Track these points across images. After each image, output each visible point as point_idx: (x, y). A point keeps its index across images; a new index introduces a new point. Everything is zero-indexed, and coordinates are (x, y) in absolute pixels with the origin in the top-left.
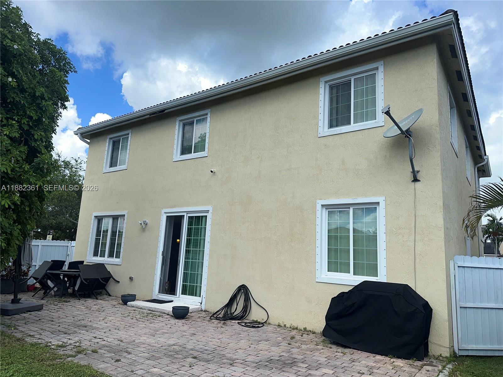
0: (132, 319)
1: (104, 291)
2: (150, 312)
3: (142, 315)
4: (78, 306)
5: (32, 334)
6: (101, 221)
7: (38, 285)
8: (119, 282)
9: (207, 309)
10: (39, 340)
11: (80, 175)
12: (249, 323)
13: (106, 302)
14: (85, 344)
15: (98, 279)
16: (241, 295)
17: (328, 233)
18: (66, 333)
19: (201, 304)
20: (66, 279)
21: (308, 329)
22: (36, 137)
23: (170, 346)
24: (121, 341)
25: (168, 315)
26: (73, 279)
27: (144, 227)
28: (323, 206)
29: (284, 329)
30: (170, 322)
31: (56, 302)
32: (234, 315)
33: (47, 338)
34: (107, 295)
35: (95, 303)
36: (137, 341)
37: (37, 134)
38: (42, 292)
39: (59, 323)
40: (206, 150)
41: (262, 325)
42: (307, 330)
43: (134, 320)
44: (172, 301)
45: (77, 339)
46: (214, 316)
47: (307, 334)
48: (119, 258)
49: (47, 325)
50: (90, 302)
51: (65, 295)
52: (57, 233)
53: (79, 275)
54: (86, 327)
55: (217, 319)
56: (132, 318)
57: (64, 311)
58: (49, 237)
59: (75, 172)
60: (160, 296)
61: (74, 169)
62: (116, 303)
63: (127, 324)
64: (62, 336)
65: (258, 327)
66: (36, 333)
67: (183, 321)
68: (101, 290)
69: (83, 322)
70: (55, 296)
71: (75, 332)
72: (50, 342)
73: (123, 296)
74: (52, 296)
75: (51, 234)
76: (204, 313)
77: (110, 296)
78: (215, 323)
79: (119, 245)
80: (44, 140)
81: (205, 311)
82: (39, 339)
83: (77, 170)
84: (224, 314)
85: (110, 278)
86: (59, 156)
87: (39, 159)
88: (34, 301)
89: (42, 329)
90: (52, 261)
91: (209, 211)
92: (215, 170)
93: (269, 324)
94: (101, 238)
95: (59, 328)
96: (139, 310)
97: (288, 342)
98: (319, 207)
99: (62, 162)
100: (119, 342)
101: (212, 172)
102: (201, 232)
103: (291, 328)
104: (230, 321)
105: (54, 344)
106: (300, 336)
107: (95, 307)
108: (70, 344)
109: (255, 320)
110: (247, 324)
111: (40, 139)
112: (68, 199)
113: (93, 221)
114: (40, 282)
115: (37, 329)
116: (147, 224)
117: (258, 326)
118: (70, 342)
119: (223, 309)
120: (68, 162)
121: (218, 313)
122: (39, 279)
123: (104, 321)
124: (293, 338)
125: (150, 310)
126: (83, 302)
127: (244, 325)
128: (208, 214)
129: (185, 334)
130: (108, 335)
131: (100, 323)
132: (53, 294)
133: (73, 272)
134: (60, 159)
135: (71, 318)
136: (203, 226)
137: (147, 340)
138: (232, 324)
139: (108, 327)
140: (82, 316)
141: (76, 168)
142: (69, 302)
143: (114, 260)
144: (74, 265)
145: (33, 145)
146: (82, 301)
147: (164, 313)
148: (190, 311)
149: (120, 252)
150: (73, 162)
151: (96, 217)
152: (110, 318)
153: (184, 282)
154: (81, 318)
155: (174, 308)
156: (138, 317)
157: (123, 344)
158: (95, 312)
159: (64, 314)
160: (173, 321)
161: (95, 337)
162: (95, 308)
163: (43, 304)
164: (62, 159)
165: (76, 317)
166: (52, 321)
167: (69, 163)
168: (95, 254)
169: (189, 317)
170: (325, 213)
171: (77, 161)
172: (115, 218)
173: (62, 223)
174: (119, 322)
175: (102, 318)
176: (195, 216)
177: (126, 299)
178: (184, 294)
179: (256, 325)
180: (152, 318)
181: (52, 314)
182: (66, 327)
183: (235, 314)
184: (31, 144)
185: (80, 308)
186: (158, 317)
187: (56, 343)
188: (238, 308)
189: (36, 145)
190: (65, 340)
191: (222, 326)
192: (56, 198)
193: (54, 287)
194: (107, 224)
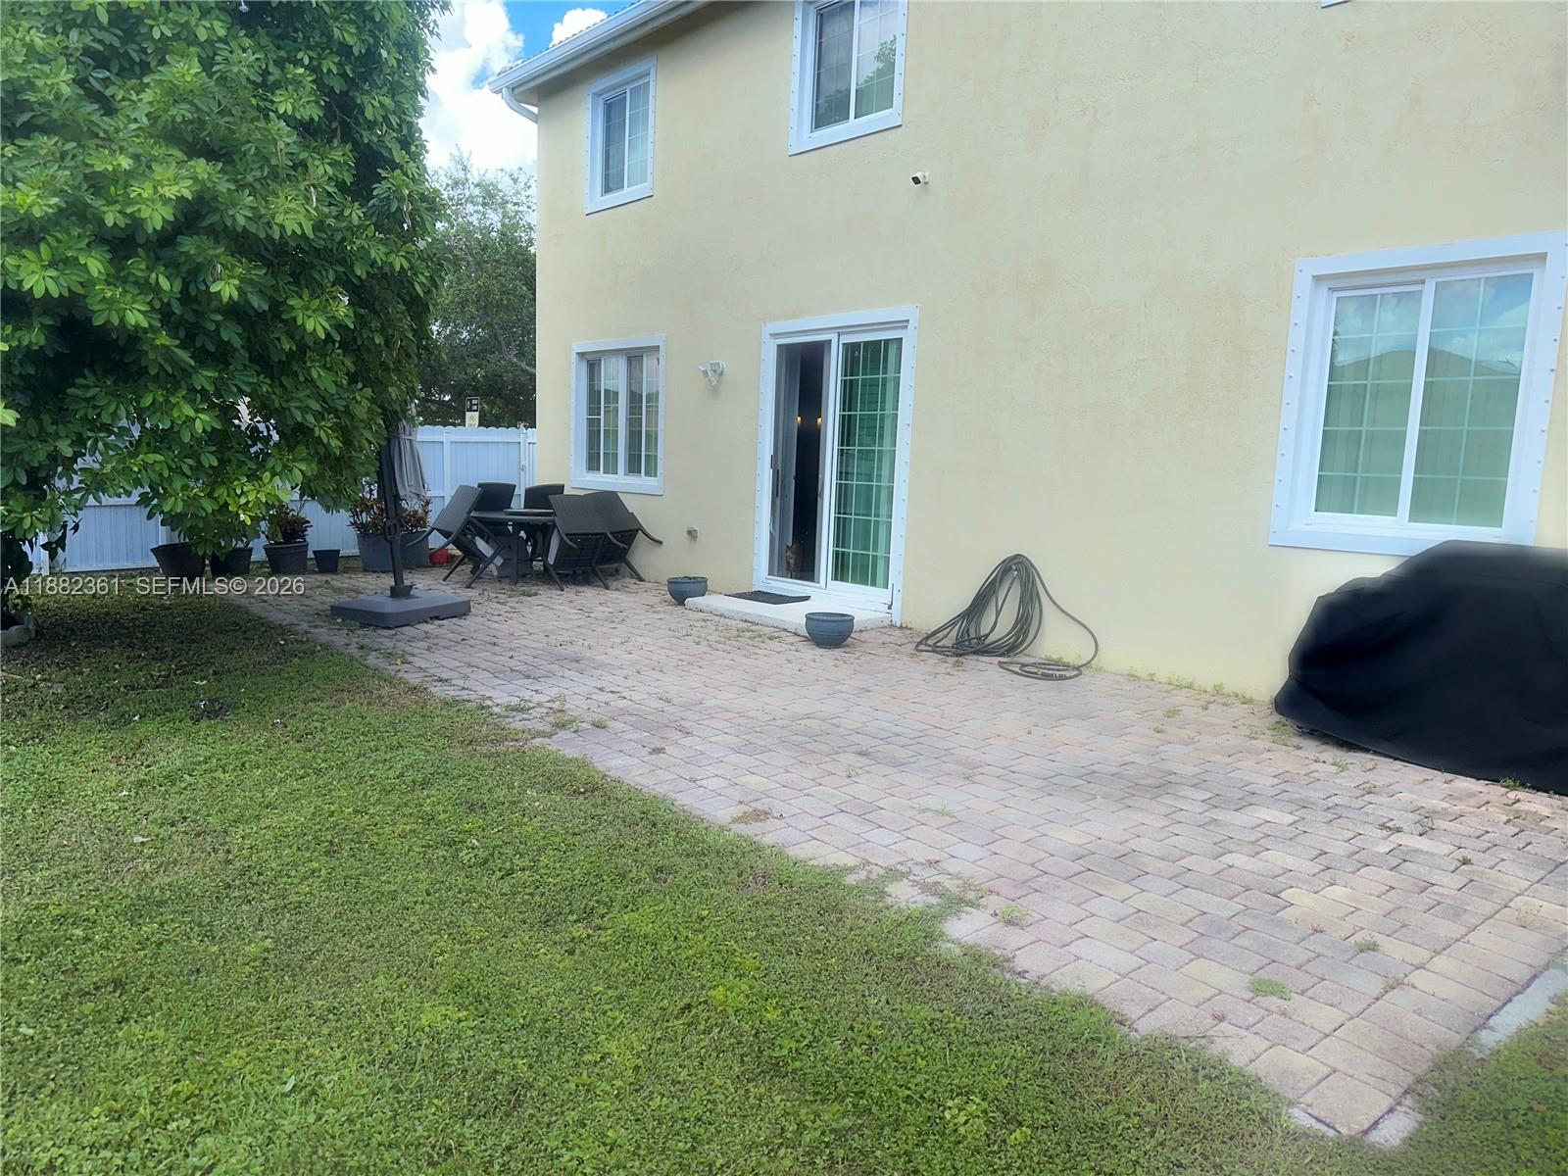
0: (698, 644)
1: (624, 567)
2: (745, 625)
3: (725, 634)
4: (557, 607)
5: (444, 676)
6: (596, 368)
7: (453, 550)
8: (661, 543)
9: (908, 620)
10: (461, 693)
11: (529, 224)
12: (1033, 665)
13: (632, 598)
14: (575, 706)
15: (606, 535)
16: (1012, 583)
17: (1330, 380)
18: (528, 677)
19: (889, 608)
20: (522, 534)
21: (1228, 688)
22: (369, 114)
23: (796, 718)
24: (668, 701)
25: (796, 634)
26: (540, 532)
27: (715, 380)
28: (1317, 279)
29: (1147, 686)
30: (798, 654)
31: (504, 596)
32: (987, 642)
33: (483, 688)
34: (632, 577)
35: (602, 599)
36: (708, 703)
37: (373, 106)
38: (468, 568)
39: (511, 649)
40: (897, 100)
41: (1076, 672)
42: (1225, 691)
43: (703, 648)
44: (807, 598)
45: (553, 692)
46: (928, 643)
47: (1225, 705)
48: (655, 476)
49: (483, 654)
50: (589, 596)
51: (524, 576)
52: (492, 404)
53: (554, 525)
54: (577, 661)
55: (935, 649)
56: (697, 640)
57: (523, 620)
58: (472, 418)
59: (515, 217)
60: (774, 584)
61: (510, 206)
62: (658, 600)
63: (683, 657)
64: (520, 682)
65: (1062, 678)
66: (454, 674)
67: (837, 653)
68: (616, 565)
69: (570, 649)
70: (500, 579)
71: (551, 674)
72: (490, 698)
73: (672, 582)
74: (494, 580)
75: (475, 408)
76: (898, 633)
77: (641, 580)
78: (931, 661)
79: (652, 438)
80: (394, 120)
81: (901, 627)
82: (463, 688)
83: (520, 209)
84: (957, 639)
85: (637, 531)
86: (465, 169)
87: (385, 185)
88: (449, 590)
89: (469, 665)
90: (480, 485)
91: (908, 321)
92: (927, 174)
93: (1099, 670)
94: (602, 417)
95: (512, 663)
96: (717, 619)
97: (1156, 725)
98: (1303, 285)
99: (477, 185)
100: (661, 704)
101: (916, 180)
102: (884, 394)
103: (1170, 684)
104: (976, 657)
105: (499, 701)
106: (1200, 710)
107: (601, 608)
108: (539, 705)
109: (1055, 657)
110: (1026, 669)
111: (381, 120)
112: (505, 302)
113: (573, 366)
114: (457, 543)
115: (457, 664)
116: (722, 373)
117: (1061, 676)
118: (537, 698)
119: (954, 624)
120: (492, 184)
121: (940, 635)
122: (451, 533)
123: (623, 647)
124: (1172, 713)
125: (746, 621)
126: (572, 596)
127: (1017, 670)
128: (904, 331)
129: (840, 687)
130: (635, 683)
131: (616, 652)
132: (495, 573)
133: (538, 515)
134: (469, 176)
135: (542, 637)
136: (891, 374)
137: (735, 701)
138: (981, 666)
139: (634, 663)
140: (566, 634)
141: (515, 204)
142: (536, 594)
143: (642, 482)
144: (539, 496)
145: (366, 141)
146: (569, 593)
147: (785, 630)
148: (856, 627)
149: (656, 456)
150: (505, 185)
151: (581, 355)
152: (641, 640)
153: (837, 546)
154: (565, 636)
155: (809, 618)
156: (714, 638)
157: (669, 709)
158: (601, 622)
159: (523, 627)
160: (811, 653)
161: (601, 690)
162: (600, 611)
163: (469, 602)
164: (474, 177)
165: (554, 634)
166: (494, 644)
167: (496, 187)
168: (593, 464)
169: (853, 644)
170: (1325, 306)
171: (515, 181)
172: (634, 357)
173: (501, 376)
174: (662, 652)
175: (619, 641)
176: (865, 343)
177: (682, 591)
178: (842, 580)
179: (1053, 672)
180: (750, 641)
181: (495, 625)
182: (530, 659)
183: (992, 638)
184: (361, 136)
185: (564, 611)
186: (767, 641)
187: (504, 700)
188: (1000, 622)
189: (375, 139)
190: (527, 695)
191: (948, 670)
192: (473, 302)
193: (494, 556)
194: (614, 376)
